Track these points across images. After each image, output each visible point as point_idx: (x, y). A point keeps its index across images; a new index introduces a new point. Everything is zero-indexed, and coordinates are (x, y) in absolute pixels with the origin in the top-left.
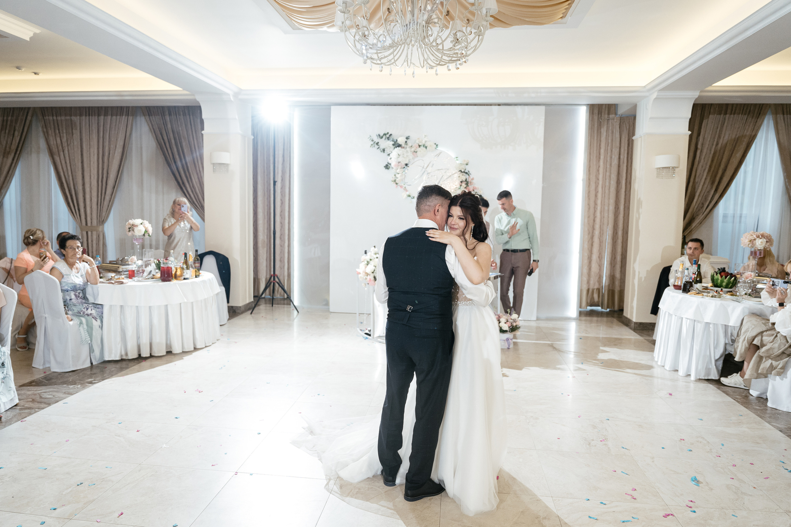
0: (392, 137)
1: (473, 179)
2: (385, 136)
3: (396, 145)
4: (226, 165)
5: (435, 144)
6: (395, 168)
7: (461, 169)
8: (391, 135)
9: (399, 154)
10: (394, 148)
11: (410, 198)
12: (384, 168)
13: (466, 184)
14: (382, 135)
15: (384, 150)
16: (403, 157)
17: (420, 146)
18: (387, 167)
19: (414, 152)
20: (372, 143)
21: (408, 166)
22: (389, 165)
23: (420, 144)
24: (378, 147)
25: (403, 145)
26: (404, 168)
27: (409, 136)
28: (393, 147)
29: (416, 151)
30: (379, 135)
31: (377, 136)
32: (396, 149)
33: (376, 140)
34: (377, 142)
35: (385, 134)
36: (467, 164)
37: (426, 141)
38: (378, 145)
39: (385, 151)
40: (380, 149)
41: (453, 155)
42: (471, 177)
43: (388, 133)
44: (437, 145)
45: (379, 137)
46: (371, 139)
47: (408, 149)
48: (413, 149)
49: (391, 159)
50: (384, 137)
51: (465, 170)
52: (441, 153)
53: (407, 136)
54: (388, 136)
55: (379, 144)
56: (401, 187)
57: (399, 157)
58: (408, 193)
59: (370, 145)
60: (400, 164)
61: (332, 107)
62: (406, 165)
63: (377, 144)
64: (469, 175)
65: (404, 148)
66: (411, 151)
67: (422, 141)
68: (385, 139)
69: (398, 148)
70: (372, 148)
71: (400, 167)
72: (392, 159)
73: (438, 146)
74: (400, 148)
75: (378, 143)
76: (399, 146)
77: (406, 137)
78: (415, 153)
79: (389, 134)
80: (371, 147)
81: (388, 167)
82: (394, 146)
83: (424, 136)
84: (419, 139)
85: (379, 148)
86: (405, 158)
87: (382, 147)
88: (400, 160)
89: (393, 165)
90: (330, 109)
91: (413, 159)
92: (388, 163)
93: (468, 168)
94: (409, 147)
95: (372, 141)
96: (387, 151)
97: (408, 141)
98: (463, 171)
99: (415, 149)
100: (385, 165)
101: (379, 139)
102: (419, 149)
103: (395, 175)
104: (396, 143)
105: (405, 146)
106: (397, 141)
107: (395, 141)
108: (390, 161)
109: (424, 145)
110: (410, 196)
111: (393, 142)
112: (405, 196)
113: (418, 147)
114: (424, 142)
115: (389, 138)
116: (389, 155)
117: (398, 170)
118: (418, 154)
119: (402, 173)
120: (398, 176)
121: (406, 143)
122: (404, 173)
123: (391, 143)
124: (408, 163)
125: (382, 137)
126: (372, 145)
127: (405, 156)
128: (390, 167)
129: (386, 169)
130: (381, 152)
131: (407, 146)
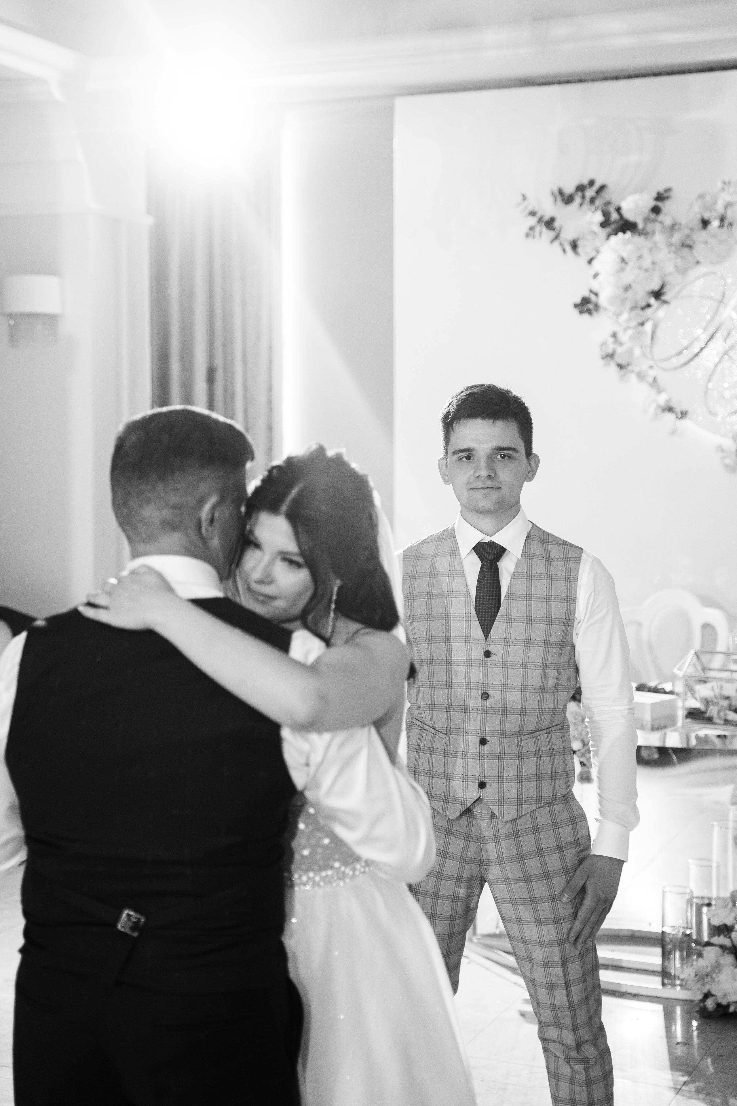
0: (606, 196)
2: (580, 194)
3: (614, 226)
6: (612, 309)
8: (603, 188)
9: (625, 255)
10: (609, 236)
11: (670, 417)
12: (576, 312)
14: (569, 189)
15: (574, 246)
16: (640, 268)
17: (705, 223)
18: (586, 306)
19: (683, 245)
20: (532, 221)
21: (664, 298)
22: (593, 298)
23: (706, 217)
24: (552, 234)
25: (640, 226)
26: (649, 306)
27: (668, 190)
28: (603, 233)
29: (688, 242)
30: (561, 192)
31: (553, 194)
32: (613, 238)
33: (549, 208)
34: (547, 218)
35: (581, 188)
37: (728, 205)
38: (554, 229)
39: (580, 250)
40: (561, 244)
43: (592, 183)
45: (559, 198)
46: (526, 208)
47: (659, 238)
48: (677, 238)
49: (595, 276)
50: (578, 199)
53: (661, 189)
54: (590, 193)
55: (557, 224)
56: (641, 376)
57: (622, 270)
58: (662, 399)
59: (526, 229)
60: (630, 294)
61: (401, 104)
62: (658, 294)
63: (550, 224)
65: (643, 233)
66: (669, 245)
67: (715, 203)
68: (581, 204)
69: (620, 234)
70: (530, 239)
71: (628, 305)
72: (600, 277)
74: (629, 234)
75: (552, 220)
76: (627, 226)
77: (654, 195)
78: (685, 251)
79: (596, 187)
80: (527, 235)
81: (591, 306)
82: (609, 230)
83: (719, 185)
84: (702, 196)
85: (557, 237)
86: (646, 270)
87: (568, 235)
88: (629, 276)
89: (603, 300)
90: (390, 112)
91: (682, 271)
92: (591, 291)
94: (664, 229)
95: (533, 213)
96: (585, 249)
97: (666, 206)
99: (688, 236)
100: (578, 301)
101: (560, 204)
102: (701, 236)
103: (614, 335)
104: (615, 216)
105: (650, 227)
106: (618, 210)
107: (612, 209)
108: (595, 286)
109: (722, 219)
110: (670, 409)
111: (606, 214)
112: (652, 410)
113: (701, 225)
114: (720, 208)
115: (592, 200)
116: (590, 261)
117: (625, 316)
118: (700, 251)
119: (642, 324)
120: (624, 337)
121: (653, 216)
122: (648, 327)
123: (599, 217)
124: (662, 287)
125: (568, 200)
126: (532, 228)
127: (647, 263)
128: (597, 307)
129: (581, 312)
130: (564, 251)
131: (658, 227)
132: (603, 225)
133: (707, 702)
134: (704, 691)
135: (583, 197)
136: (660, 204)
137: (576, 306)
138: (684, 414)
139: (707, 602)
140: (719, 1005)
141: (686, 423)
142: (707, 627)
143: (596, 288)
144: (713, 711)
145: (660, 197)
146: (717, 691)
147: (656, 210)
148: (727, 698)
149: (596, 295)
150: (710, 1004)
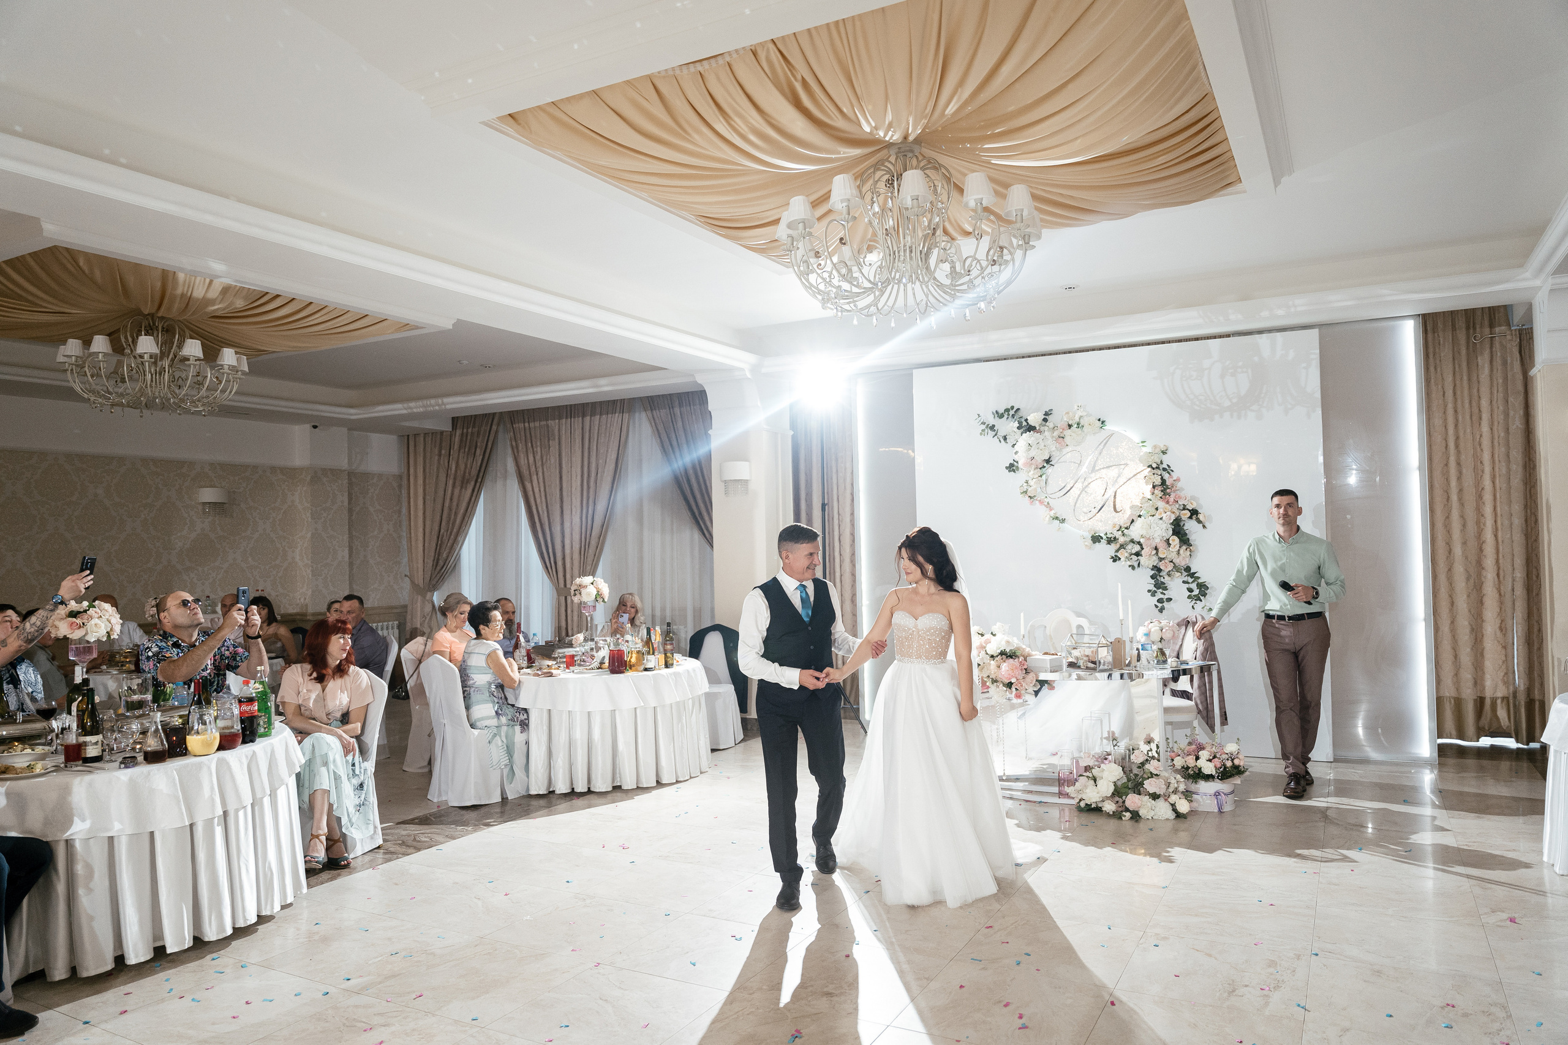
0: (1020, 414)
1: (1178, 480)
2: (1006, 413)
3: (1024, 429)
4: (745, 482)
5: (1099, 420)
6: (1025, 469)
7: (1150, 464)
8: (1018, 409)
9: (1030, 443)
10: (1022, 434)
11: (1056, 522)
12: (1007, 471)
13: (1162, 491)
14: (1001, 411)
15: (1005, 438)
16: (1038, 449)
17: (1070, 426)
18: (1012, 468)
19: (1059, 437)
20: (984, 427)
21: (1051, 463)
22: (1015, 463)
23: (1070, 423)
24: (994, 433)
25: (1037, 428)
26: (1044, 467)
27: (1051, 410)
28: (1019, 432)
29: (1062, 436)
30: (997, 412)
31: (993, 413)
32: (1024, 435)
33: (991, 420)
34: (990, 425)
35: (1007, 410)
36: (1164, 453)
37: (1081, 417)
38: (994, 431)
39: (1008, 440)
40: (998, 438)
41: (1137, 439)
42: (1175, 475)
43: (1012, 408)
44: (1103, 422)
45: (996, 416)
46: (980, 421)
47: (1046, 433)
48: (1056, 434)
49: (1016, 453)
50: (1006, 416)
51: (1162, 463)
52: (1112, 435)
53: (1047, 410)
54: (1012, 412)
55: (996, 428)
56: (1041, 502)
57: (1029, 450)
58: (1052, 513)
59: (980, 431)
60: (1034, 461)
61: (915, 371)
62: (1048, 461)
63: (992, 428)
64: (1169, 473)
65: (1040, 432)
66: (1053, 437)
67: (1074, 416)
68: (1008, 418)
69: (1028, 433)
70: (982, 436)
71: (1033, 467)
72: (1018, 454)
73: (1106, 423)
74: (1032, 432)
75: (994, 426)
76: (1031, 428)
77: (1044, 413)
78: (1061, 440)
79: (1015, 410)
80: (981, 434)
81: (1014, 468)
82: (1022, 430)
83: (1076, 407)
84: (1068, 413)
85: (996, 435)
86: (1041, 450)
87: (1001, 434)
88: (1033, 453)
89: (1020, 465)
90: (912, 374)
91: (1059, 450)
92: (1014, 461)
93: (1167, 460)
94: (1049, 430)
95: (983, 423)
96: (1011, 441)
97: (1049, 418)
98: (1154, 466)
99: (1062, 433)
100: (1008, 465)
101: (997, 418)
102: (1068, 432)
103: (1027, 482)
104: (1024, 423)
105: (1042, 428)
106: (1026, 420)
107: (1023, 420)
108: (1016, 458)
109: (1078, 424)
110: (1057, 518)
111: (1020, 423)
112: (1047, 519)
113: (1068, 427)
114: (1077, 419)
115: (1013, 416)
116: (1013, 446)
117: (1032, 472)
118: (1068, 440)
119: (1041, 476)
120: (1031, 483)
121: (1044, 423)
122: (1044, 477)
123: (1017, 424)
124: (1050, 458)
125: (1001, 416)
126: (983, 430)
127: (1042, 445)
128: (1018, 468)
129: (1009, 471)
130: (1000, 441)
131: (1046, 428)
132: (1018, 428)
133: (1077, 658)
134: (1076, 653)
135: (1009, 415)
136: (1047, 417)
137: (1007, 468)
138: (1063, 521)
139: (1079, 615)
140: (1086, 804)
141: (1064, 525)
142: (1079, 627)
143: (1016, 459)
144: (1081, 663)
145: (1046, 414)
146: (1082, 653)
147: (1045, 420)
148: (1088, 656)
149: (1017, 462)
150: (1082, 804)
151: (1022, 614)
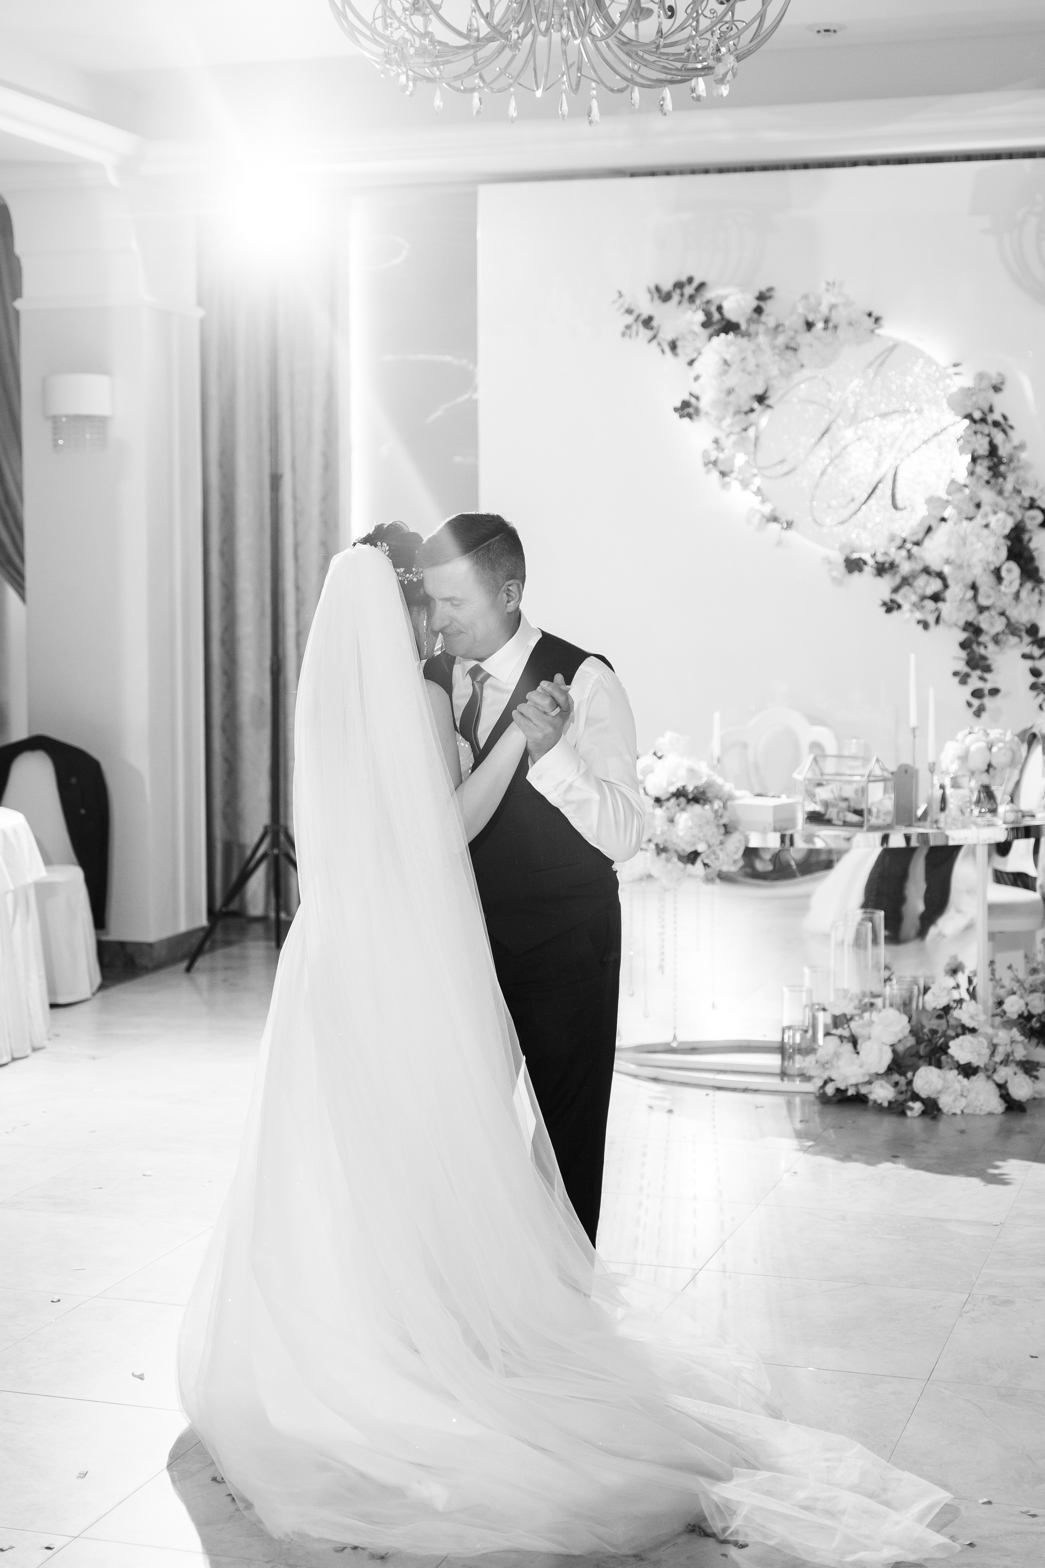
0: (706, 293)
1: (1021, 447)
2: (678, 291)
3: (716, 327)
4: (99, 422)
5: (870, 315)
6: (714, 413)
7: (969, 410)
8: (702, 286)
9: (728, 357)
10: (710, 337)
11: (774, 527)
12: (676, 415)
13: (990, 468)
14: (667, 286)
15: (673, 346)
16: (743, 370)
17: (809, 325)
18: (686, 409)
19: (788, 348)
20: (629, 319)
21: (767, 402)
22: (693, 401)
23: (810, 319)
24: (649, 334)
25: (743, 327)
26: (752, 410)
27: (770, 289)
28: (704, 333)
29: (793, 345)
30: (658, 289)
31: (650, 291)
32: (715, 339)
33: (646, 306)
34: (645, 316)
35: (679, 285)
36: (997, 389)
37: (832, 307)
38: (652, 328)
39: (679, 350)
40: (659, 344)
41: (942, 356)
42: (1016, 437)
43: (690, 280)
44: (877, 320)
45: (656, 296)
46: (622, 305)
47: (762, 339)
48: (781, 340)
49: (697, 378)
50: (676, 297)
51: (991, 410)
52: (892, 349)
53: (763, 288)
54: (689, 290)
55: (654, 323)
56: (744, 484)
57: (725, 373)
58: (767, 509)
59: (622, 328)
60: (732, 398)
61: (485, 193)
62: (761, 399)
63: (648, 322)
64: (1004, 431)
65: (747, 335)
66: (773, 347)
67: (820, 304)
68: (680, 303)
69: (723, 335)
70: (627, 338)
71: (732, 409)
72: (701, 380)
73: (883, 322)
74: (731, 335)
75: (650, 319)
76: (729, 327)
77: (757, 294)
78: (790, 353)
79: (695, 284)
80: (623, 334)
81: (691, 410)
82: (710, 330)
83: (823, 286)
84: (805, 297)
85: (654, 337)
86: (750, 373)
87: (667, 335)
88: (733, 379)
89: (704, 404)
90: (474, 196)
91: (786, 375)
92: (691, 394)
93: (1002, 405)
94: (767, 331)
95: (629, 311)
96: (686, 351)
97: (767, 306)
98: (977, 415)
99: (792, 338)
100: (678, 404)
101: (657, 301)
102: (805, 338)
103: (716, 441)
104: (716, 316)
105: (753, 328)
106: (720, 309)
107: (713, 309)
108: (696, 389)
109: (826, 321)
110: (775, 519)
111: (708, 314)
112: (756, 519)
113: (805, 327)
114: (824, 310)
115: (692, 299)
116: (691, 363)
117: (728, 421)
118: (804, 354)
119: (745, 430)
120: (724, 442)
121: (755, 316)
122: (751, 432)
123: (700, 317)
124: (766, 392)
125: (666, 297)
126: (628, 327)
127: (751, 365)
128: (697, 411)
129: (681, 416)
130: (663, 351)
131: (761, 329)
132: (705, 325)
133: (826, 804)
134: (823, 794)
135: (682, 295)
136: (762, 304)
137: (676, 410)
138: (790, 525)
139: (814, 720)
140: (838, 1090)
141: (791, 535)
142: (816, 746)
143: (696, 392)
144: (832, 813)
145: (762, 297)
146: (836, 793)
147: (759, 310)
148: (846, 799)
149: (697, 398)
150: (830, 1090)
151: (717, 715)
